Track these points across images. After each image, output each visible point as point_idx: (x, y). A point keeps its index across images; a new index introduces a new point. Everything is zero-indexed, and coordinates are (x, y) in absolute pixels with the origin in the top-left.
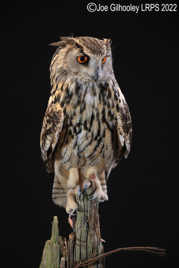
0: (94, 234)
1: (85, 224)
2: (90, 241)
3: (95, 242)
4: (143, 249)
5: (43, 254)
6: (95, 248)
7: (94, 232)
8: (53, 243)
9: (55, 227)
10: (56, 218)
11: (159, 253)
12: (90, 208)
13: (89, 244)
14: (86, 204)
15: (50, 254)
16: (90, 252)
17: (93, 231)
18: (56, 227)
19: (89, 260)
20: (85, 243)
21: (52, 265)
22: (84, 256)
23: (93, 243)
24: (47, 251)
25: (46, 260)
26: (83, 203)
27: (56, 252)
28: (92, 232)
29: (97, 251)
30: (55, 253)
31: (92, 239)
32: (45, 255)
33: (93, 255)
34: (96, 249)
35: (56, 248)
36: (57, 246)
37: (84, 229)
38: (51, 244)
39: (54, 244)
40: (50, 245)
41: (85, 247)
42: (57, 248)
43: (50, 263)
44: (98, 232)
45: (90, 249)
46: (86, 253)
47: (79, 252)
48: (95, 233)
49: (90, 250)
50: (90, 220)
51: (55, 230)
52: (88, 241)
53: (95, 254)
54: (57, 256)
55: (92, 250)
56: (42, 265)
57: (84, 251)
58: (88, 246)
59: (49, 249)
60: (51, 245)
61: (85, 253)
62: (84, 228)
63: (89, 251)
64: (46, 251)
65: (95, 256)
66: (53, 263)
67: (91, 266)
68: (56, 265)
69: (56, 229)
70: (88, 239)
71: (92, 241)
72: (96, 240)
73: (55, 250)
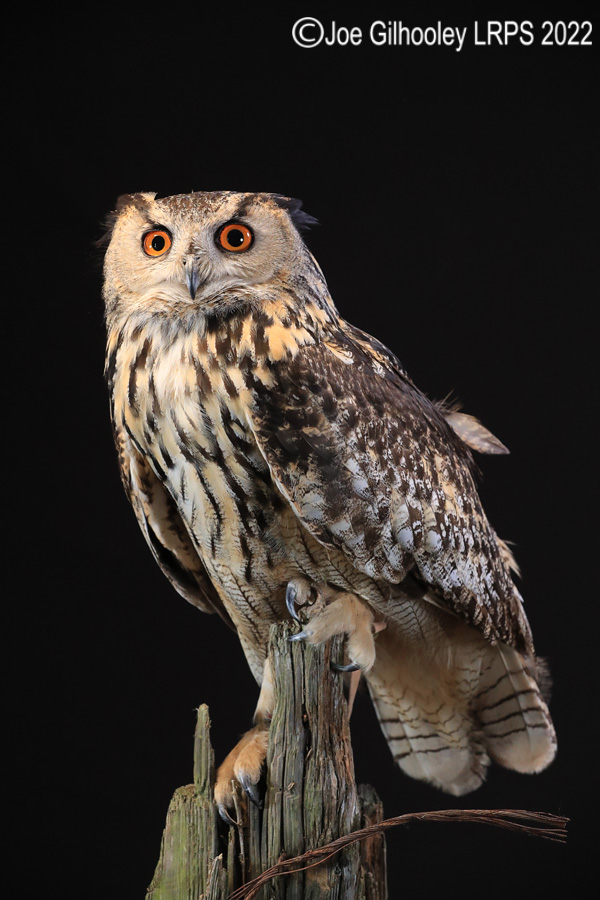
0: (326, 767)
1: (298, 730)
2: (313, 789)
3: (330, 791)
4: (487, 815)
5: (166, 832)
6: (330, 813)
7: (329, 757)
8: (196, 796)
9: (201, 740)
10: (203, 710)
11: (543, 830)
12: (312, 677)
13: (309, 798)
14: (298, 663)
15: (184, 831)
16: (315, 825)
17: (323, 755)
18: (204, 742)
19: (312, 851)
20: (299, 796)
21: (192, 867)
22: (294, 838)
23: (324, 796)
24: (175, 823)
25: (173, 851)
26: (290, 660)
27: (204, 825)
28: (321, 759)
29: (337, 822)
30: (202, 827)
31: (321, 781)
32: (171, 833)
33: (323, 836)
34: (334, 815)
35: (204, 809)
36: (206, 804)
37: (296, 746)
38: (189, 798)
39: (199, 797)
40: (185, 801)
41: (296, 808)
42: (207, 811)
43: (186, 860)
44: (344, 759)
45: (314, 816)
46: (299, 831)
47: (277, 824)
48: (331, 762)
49: (312, 820)
50: (314, 716)
51: (201, 752)
52: (307, 787)
53: (329, 833)
54: (208, 839)
55: (319, 819)
56: (162, 866)
57: (292, 823)
58: (307, 807)
59: (182, 815)
60: (188, 801)
61: (296, 829)
62: (294, 744)
63: (311, 824)
64: (172, 822)
65: (329, 839)
66: (195, 861)
67: (319, 871)
68: (204, 869)
69: (204, 748)
70: (308, 781)
71: (319, 789)
72: (334, 785)
73: (201, 817)
